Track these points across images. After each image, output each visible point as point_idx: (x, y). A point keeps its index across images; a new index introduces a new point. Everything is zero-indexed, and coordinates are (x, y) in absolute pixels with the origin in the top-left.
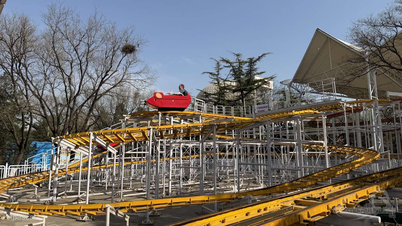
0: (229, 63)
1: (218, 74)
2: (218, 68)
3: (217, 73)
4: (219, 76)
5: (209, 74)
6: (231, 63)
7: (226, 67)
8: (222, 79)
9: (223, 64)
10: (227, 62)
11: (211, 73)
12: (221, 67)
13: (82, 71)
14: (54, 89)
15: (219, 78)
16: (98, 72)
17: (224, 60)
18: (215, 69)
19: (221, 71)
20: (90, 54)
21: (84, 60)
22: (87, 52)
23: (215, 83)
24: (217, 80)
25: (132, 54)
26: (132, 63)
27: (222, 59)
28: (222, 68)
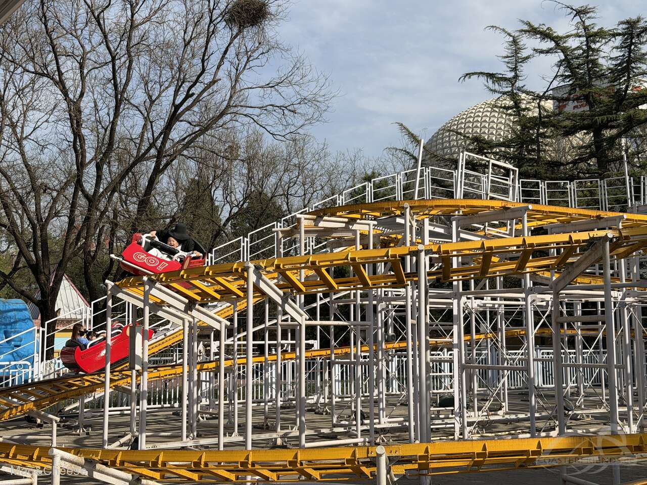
0: (552, 38)
1: (516, 77)
2: (516, 58)
3: (511, 75)
4: (519, 84)
5: (483, 79)
6: (557, 40)
7: (542, 52)
8: (528, 93)
9: (530, 43)
10: (546, 35)
11: (491, 76)
12: (524, 54)
13: (115, 85)
14: (24, 142)
15: (519, 89)
16: (150, 85)
17: (533, 31)
18: (507, 60)
19: (524, 68)
20: (136, 34)
21: (122, 51)
22: (128, 26)
23: (507, 108)
24: (513, 95)
25: (255, 29)
26: (256, 55)
27: (526, 28)
28: (527, 58)
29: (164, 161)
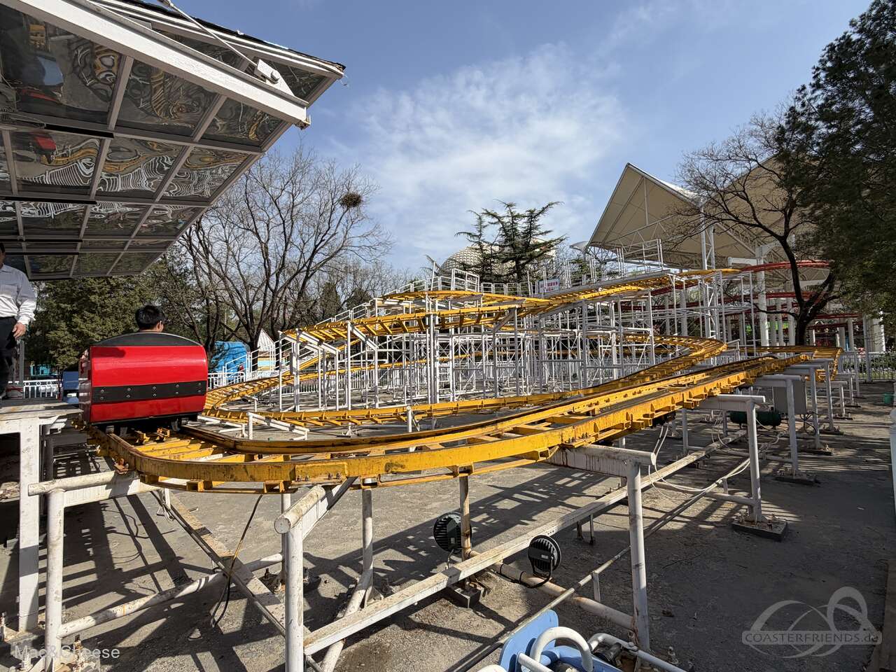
0: (497, 217)
1: (481, 235)
2: (481, 226)
3: (478, 234)
4: (482, 238)
5: (466, 235)
6: (499, 218)
7: (492, 223)
8: (486, 242)
9: (487, 219)
10: (494, 216)
11: (470, 234)
12: (484, 224)
13: (285, 235)
14: (240, 263)
15: (482, 241)
16: (303, 235)
17: (488, 214)
18: (476, 227)
19: (485, 231)
20: (295, 210)
21: (288, 218)
22: (291, 206)
23: (476, 249)
24: (479, 243)
25: (356, 208)
26: (356, 221)
27: (485, 212)
28: (486, 226)
29: (311, 273)
